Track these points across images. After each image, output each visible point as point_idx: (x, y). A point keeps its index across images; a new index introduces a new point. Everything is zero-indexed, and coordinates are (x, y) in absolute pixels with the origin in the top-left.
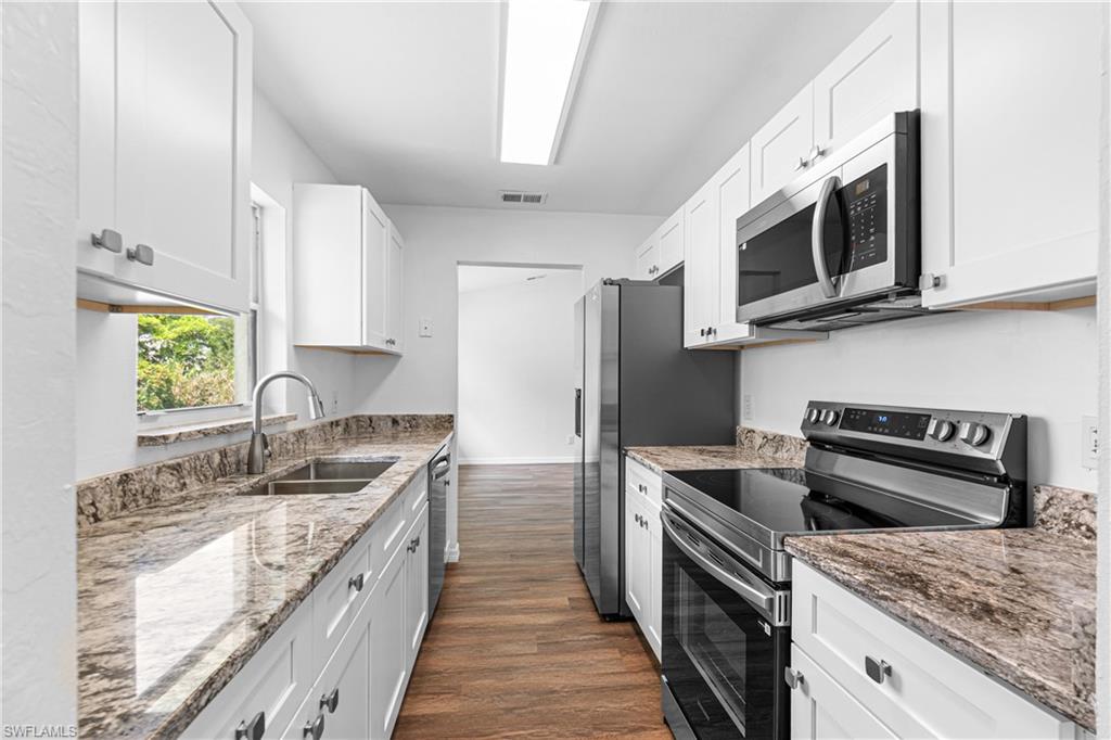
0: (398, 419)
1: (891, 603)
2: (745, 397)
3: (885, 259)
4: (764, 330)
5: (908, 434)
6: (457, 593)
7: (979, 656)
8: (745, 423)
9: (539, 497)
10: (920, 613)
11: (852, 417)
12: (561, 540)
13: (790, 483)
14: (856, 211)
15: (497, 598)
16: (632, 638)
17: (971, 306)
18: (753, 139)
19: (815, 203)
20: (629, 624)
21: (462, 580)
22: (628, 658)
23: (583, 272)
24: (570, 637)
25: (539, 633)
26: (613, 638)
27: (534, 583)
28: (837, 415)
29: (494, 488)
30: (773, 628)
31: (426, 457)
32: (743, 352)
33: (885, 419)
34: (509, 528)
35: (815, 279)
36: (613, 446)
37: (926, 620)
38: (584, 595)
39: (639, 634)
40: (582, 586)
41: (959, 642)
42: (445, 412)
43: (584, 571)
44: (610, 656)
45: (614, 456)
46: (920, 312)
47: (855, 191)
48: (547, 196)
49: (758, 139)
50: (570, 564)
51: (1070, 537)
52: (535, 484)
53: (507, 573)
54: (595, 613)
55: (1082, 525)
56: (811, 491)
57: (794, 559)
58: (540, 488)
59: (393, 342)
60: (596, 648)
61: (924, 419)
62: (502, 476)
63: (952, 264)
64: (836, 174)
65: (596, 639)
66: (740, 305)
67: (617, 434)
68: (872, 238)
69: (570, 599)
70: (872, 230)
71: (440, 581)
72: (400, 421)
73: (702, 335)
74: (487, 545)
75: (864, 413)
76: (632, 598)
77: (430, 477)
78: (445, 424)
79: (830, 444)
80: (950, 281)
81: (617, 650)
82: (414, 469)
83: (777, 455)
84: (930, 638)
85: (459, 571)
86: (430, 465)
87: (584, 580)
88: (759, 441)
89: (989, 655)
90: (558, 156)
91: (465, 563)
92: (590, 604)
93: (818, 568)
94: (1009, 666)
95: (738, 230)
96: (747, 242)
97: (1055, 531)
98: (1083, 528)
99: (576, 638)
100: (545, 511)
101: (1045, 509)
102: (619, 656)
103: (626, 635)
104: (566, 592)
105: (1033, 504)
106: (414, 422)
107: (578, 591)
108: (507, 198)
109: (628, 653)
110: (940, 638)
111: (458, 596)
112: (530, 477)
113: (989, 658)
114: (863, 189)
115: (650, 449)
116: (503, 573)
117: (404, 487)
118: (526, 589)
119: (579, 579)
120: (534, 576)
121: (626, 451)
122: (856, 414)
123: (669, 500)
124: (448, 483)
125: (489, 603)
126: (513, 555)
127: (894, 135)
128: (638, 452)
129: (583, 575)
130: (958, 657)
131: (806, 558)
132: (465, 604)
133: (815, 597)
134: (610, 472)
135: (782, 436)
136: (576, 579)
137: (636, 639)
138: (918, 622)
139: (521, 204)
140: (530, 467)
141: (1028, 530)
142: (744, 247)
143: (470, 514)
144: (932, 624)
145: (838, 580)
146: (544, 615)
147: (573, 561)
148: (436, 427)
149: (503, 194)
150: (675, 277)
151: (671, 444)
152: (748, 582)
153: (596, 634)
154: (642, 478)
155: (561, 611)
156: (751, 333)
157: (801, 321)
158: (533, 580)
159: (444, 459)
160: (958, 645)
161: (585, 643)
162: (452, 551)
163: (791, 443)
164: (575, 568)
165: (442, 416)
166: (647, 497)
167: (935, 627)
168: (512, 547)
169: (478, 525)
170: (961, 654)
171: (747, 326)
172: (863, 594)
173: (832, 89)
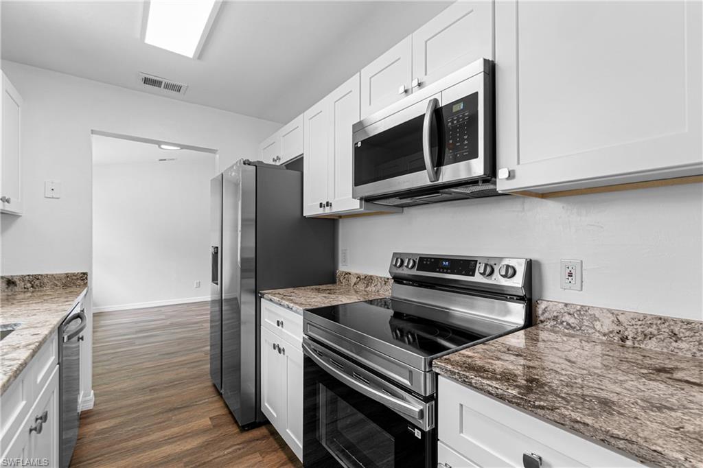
0: (15, 279)
1: (548, 412)
2: (342, 250)
3: (476, 156)
4: (370, 205)
5: (464, 272)
6: (92, 441)
7: (643, 452)
8: (342, 268)
9: (174, 333)
10: (579, 419)
11: (425, 262)
12: (197, 366)
13: (380, 308)
14: (453, 123)
15: (140, 435)
16: (268, 438)
17: (517, 192)
18: (362, 71)
19: (424, 115)
20: (264, 427)
21: (99, 426)
22: (269, 457)
23: (218, 156)
24: (215, 454)
25: (185, 460)
26: (253, 444)
27: (176, 412)
28: (414, 262)
29: (126, 331)
30: (423, 433)
31: (55, 320)
32: (341, 221)
33: (447, 263)
34: (148, 365)
35: (424, 168)
36: (249, 291)
37: (586, 424)
38: (224, 411)
39: (274, 433)
40: (221, 404)
41: (622, 442)
42: (77, 269)
43: (222, 391)
44: (253, 461)
45: (252, 298)
46: (494, 194)
47: (452, 109)
48: (187, 87)
49: (367, 71)
50: (208, 387)
51: (557, 329)
52: (168, 322)
53: (148, 408)
54: (235, 425)
55: (563, 322)
56: (395, 312)
57: (439, 376)
58: (172, 325)
59: (8, 201)
60: (240, 457)
61: (473, 263)
62: (135, 319)
63: (519, 163)
64: (438, 97)
65: (240, 449)
66: (355, 186)
67: (254, 280)
68: (466, 142)
69: (210, 418)
70: (465, 137)
71: (72, 434)
72: (18, 282)
73: (321, 206)
74: (125, 385)
75: (433, 260)
76: (267, 407)
77: (60, 339)
78: (78, 281)
79: (406, 280)
80: (517, 174)
81: (258, 454)
82: (40, 338)
83: (367, 289)
84: (590, 438)
85: (94, 418)
86: (61, 328)
87: (222, 397)
88: (354, 280)
89: (655, 451)
90: (202, 52)
91: (99, 408)
92: (229, 418)
93: (470, 385)
94: (677, 460)
95: (354, 133)
96: (362, 141)
97: (549, 326)
98: (565, 324)
99: (221, 454)
100: (179, 344)
101: (543, 313)
102: (260, 459)
103: (263, 437)
104: (208, 412)
105: (536, 311)
106: (37, 282)
107: (217, 409)
108: (147, 81)
109: (267, 453)
110: (601, 438)
111: (95, 445)
112: (163, 317)
113: (655, 454)
114: (458, 109)
115: (281, 291)
116: (142, 409)
117: (24, 365)
118: (169, 419)
119: (217, 398)
120: (175, 405)
121: (263, 294)
122: (427, 261)
123: (310, 333)
124: (82, 339)
125: (131, 443)
126: (152, 389)
127: (483, 73)
128: (274, 295)
129: (220, 395)
130: (622, 454)
131: (457, 376)
132: (104, 451)
133: (461, 405)
134: (247, 311)
135: (371, 276)
136: (215, 399)
137: (271, 439)
138: (576, 426)
139: (162, 90)
140: (163, 309)
141: (533, 328)
142: (359, 145)
143: (105, 358)
144: (593, 427)
145: (492, 394)
146: (189, 440)
147: (210, 384)
148: (65, 286)
149: (144, 76)
150: (296, 164)
151: (295, 286)
152: (403, 399)
153: (238, 444)
154: (277, 314)
155: (205, 431)
156: (361, 207)
157: (401, 199)
158: (175, 409)
159: (78, 316)
160: (621, 444)
161: (230, 456)
162: (86, 399)
163: (378, 281)
164: (212, 389)
165: (74, 275)
166: (283, 330)
167: (595, 430)
168: (150, 383)
169: (114, 367)
170: (625, 451)
171: (359, 201)
172: (518, 404)
173: (426, 42)
